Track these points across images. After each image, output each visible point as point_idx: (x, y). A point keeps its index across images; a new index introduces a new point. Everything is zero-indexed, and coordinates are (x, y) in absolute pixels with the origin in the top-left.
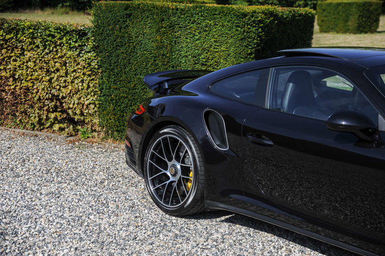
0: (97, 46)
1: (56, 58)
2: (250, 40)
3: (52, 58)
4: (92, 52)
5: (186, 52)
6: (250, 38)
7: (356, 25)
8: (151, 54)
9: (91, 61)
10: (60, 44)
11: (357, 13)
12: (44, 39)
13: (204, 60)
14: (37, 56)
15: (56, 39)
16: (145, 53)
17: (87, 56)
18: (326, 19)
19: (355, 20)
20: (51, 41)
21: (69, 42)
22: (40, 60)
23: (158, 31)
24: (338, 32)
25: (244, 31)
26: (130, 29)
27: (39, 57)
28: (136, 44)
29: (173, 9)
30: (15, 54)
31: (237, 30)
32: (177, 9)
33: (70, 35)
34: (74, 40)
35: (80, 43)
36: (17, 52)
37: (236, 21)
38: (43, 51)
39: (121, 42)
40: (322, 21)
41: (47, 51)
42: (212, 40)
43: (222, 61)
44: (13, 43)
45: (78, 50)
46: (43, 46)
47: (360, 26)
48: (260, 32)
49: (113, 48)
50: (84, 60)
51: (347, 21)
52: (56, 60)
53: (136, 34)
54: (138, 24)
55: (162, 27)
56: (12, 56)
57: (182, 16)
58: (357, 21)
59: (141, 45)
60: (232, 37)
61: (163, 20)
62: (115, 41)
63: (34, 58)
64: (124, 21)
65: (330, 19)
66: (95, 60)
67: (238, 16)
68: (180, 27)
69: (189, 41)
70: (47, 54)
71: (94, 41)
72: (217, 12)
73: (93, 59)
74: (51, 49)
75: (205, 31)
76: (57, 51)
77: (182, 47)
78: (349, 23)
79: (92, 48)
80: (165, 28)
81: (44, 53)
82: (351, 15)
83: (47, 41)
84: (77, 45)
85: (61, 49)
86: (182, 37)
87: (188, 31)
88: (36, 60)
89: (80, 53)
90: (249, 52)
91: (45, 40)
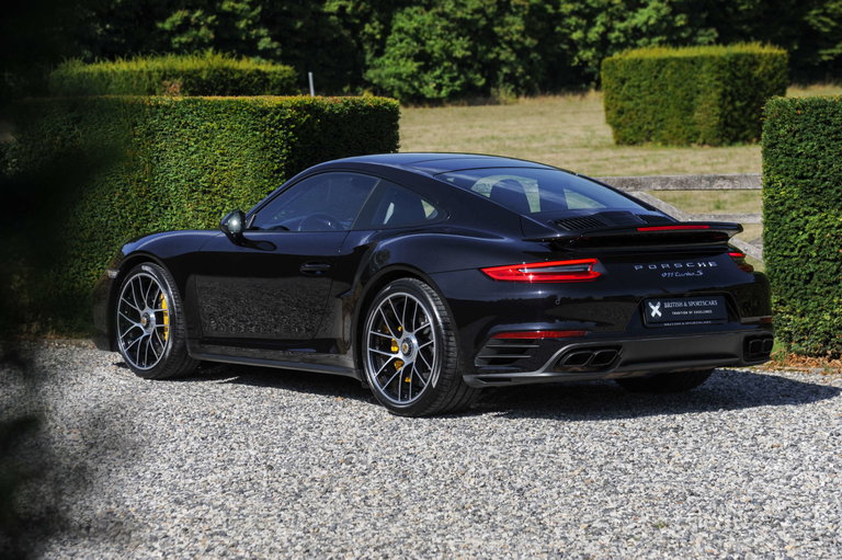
2: (275, 149)
5: (177, 173)
6: (274, 146)
7: (715, 120)
11: (717, 87)
13: (206, 185)
18: (631, 104)
19: (712, 106)
24: (665, 143)
25: (265, 136)
29: (151, 107)
31: (254, 135)
32: (158, 107)
37: (252, 122)
40: (621, 112)
42: (217, 152)
43: (234, 184)
47: (726, 124)
48: (291, 137)
51: (690, 110)
54: (94, 132)
57: (166, 117)
58: (718, 110)
60: (247, 146)
61: (135, 124)
64: (69, 129)
65: (642, 106)
67: (254, 114)
68: (164, 134)
69: (180, 155)
72: (222, 110)
75: (205, 138)
77: (169, 166)
78: (696, 114)
80: (140, 137)
82: (698, 92)
86: (168, 150)
87: (178, 140)
90: (276, 167)
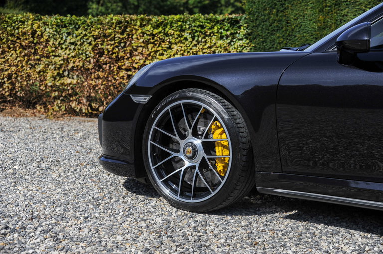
0: (251, 33)
1: (204, 49)
3: (202, 49)
4: (245, 40)
8: (312, 36)
9: (243, 49)
10: (211, 33)
12: (192, 30)
14: (185, 48)
15: (206, 29)
16: (305, 35)
17: (239, 44)
20: (201, 32)
21: (220, 31)
22: (188, 52)
23: (321, 11)
26: (289, 11)
27: (187, 49)
28: (295, 27)
30: (162, 47)
33: (221, 24)
34: (227, 28)
35: (233, 31)
36: (165, 45)
38: (191, 42)
39: (277, 26)
41: (195, 42)
44: (161, 37)
45: (230, 38)
46: (192, 37)
49: (269, 33)
50: (235, 48)
52: (204, 51)
53: (295, 16)
54: (299, 6)
55: (326, 7)
56: (159, 50)
59: (300, 28)
62: (271, 26)
63: (181, 50)
64: (281, 5)
66: (248, 47)
68: (347, 5)
70: (196, 45)
71: (247, 28)
73: (245, 47)
74: (200, 39)
76: (206, 42)
79: (244, 35)
80: (329, 7)
81: (193, 44)
83: (197, 31)
84: (229, 33)
85: (211, 39)
86: (349, 14)
87: (357, 8)
88: (184, 52)
89: (232, 41)
91: (194, 31)
